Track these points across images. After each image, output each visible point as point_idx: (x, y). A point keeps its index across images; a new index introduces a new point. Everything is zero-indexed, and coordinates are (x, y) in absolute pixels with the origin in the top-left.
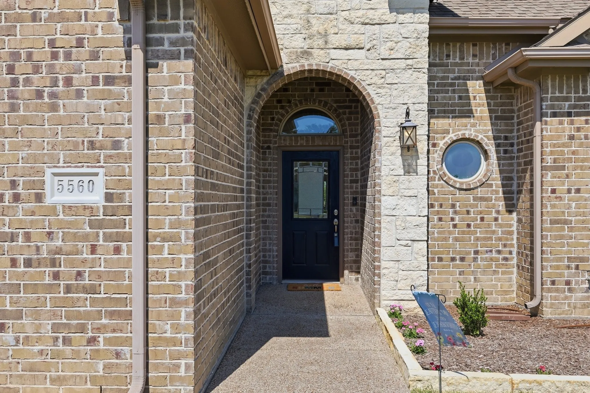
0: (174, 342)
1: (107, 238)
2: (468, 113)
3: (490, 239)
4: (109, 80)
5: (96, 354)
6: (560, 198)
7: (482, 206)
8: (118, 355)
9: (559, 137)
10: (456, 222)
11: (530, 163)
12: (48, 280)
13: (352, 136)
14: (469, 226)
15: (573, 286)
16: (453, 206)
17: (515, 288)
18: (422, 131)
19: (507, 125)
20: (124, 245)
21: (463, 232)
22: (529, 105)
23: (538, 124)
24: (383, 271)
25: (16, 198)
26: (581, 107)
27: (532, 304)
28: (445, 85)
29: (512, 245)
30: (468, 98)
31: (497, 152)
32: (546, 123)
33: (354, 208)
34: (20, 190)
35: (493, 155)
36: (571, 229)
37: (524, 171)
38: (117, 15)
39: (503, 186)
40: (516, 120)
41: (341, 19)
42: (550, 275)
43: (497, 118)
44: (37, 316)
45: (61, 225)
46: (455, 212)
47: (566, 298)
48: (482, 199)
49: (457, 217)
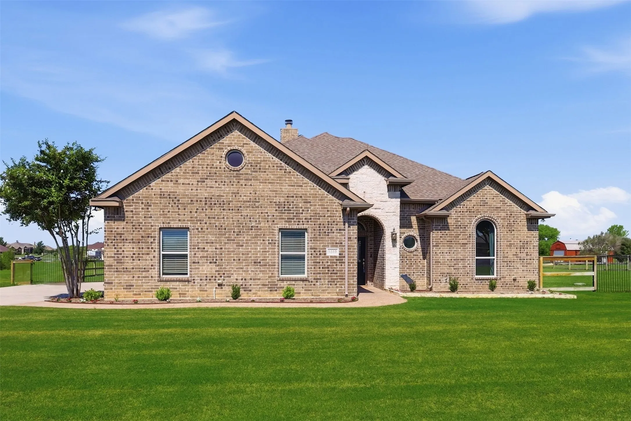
0: (353, 284)
1: (339, 263)
2: (411, 227)
3: (418, 268)
4: (340, 230)
5: (337, 287)
6: (437, 255)
7: (415, 257)
8: (341, 287)
9: (437, 237)
10: (407, 263)
11: (429, 244)
12: (327, 272)
13: (370, 232)
14: (411, 264)
15: (441, 281)
16: (406, 257)
17: (426, 284)
18: (398, 235)
19: (423, 231)
20: (343, 264)
21: (410, 266)
22: (429, 226)
23: (431, 233)
24: (386, 277)
25: (320, 254)
26: (443, 228)
27: (430, 287)
28: (404, 218)
29: (425, 271)
30: (411, 222)
31: (420, 240)
32: (434, 232)
33: (371, 258)
34: (321, 252)
35: (419, 241)
36: (441, 264)
37: (428, 246)
38: (342, 216)
39: (422, 251)
40: (426, 230)
41: (374, 200)
42: (435, 278)
43: (420, 229)
44: (324, 279)
45: (330, 260)
46: (407, 260)
47: (439, 285)
48: (416, 255)
49: (408, 261)
